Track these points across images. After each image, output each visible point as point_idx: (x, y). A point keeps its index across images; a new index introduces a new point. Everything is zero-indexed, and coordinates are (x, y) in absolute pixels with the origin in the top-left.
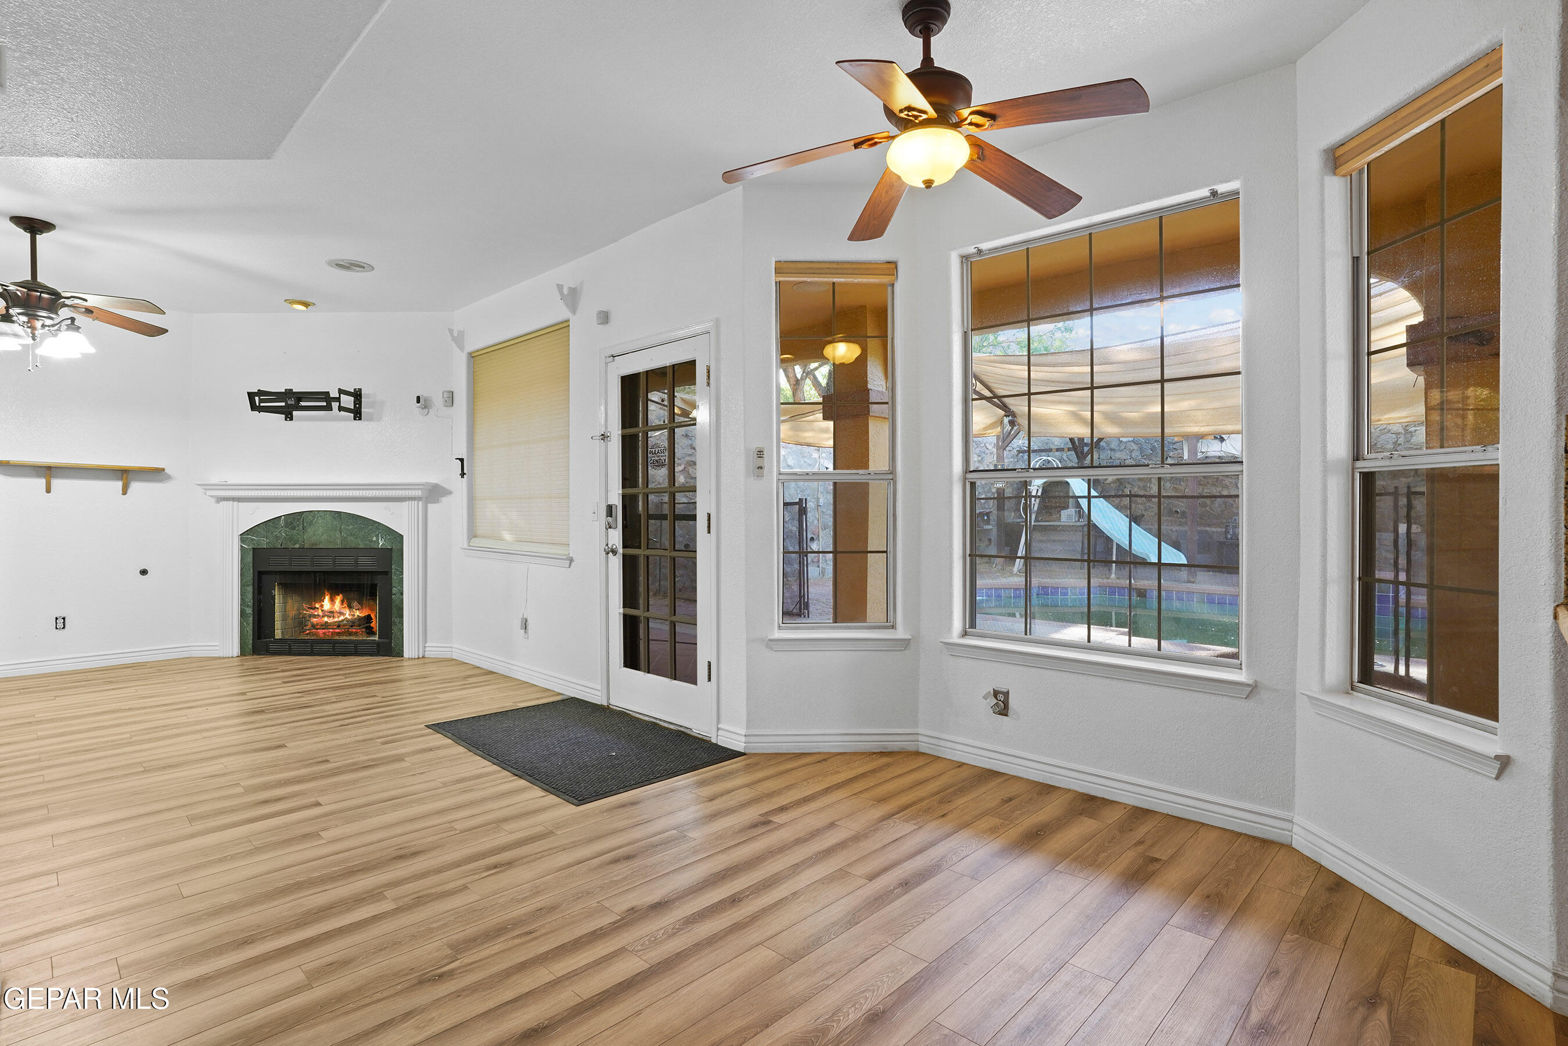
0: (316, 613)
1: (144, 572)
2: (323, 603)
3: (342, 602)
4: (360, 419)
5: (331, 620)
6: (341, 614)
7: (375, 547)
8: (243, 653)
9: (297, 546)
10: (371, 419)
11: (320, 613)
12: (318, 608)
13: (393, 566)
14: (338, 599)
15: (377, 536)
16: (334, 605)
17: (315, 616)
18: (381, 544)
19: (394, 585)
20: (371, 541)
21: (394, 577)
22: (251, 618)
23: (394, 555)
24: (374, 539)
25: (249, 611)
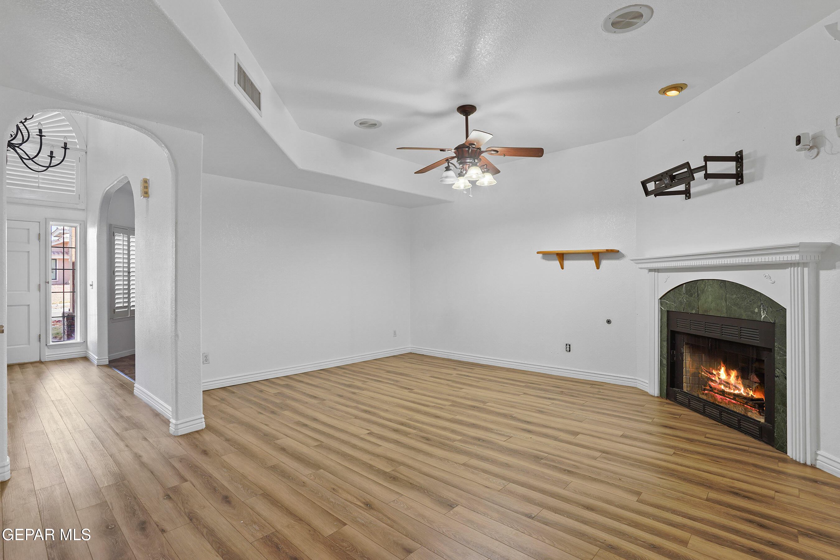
0: (713, 379)
1: (609, 322)
2: (719, 372)
3: (737, 377)
4: (742, 182)
5: (727, 390)
6: (736, 388)
7: (758, 319)
8: (661, 396)
9: (694, 312)
10: (752, 180)
11: (717, 380)
12: (715, 375)
13: (776, 344)
14: (733, 374)
15: (759, 307)
16: (730, 378)
17: (712, 381)
18: (763, 317)
19: (777, 365)
20: (753, 312)
21: (777, 357)
22: (666, 369)
23: (777, 331)
24: (756, 310)
25: (665, 362)
